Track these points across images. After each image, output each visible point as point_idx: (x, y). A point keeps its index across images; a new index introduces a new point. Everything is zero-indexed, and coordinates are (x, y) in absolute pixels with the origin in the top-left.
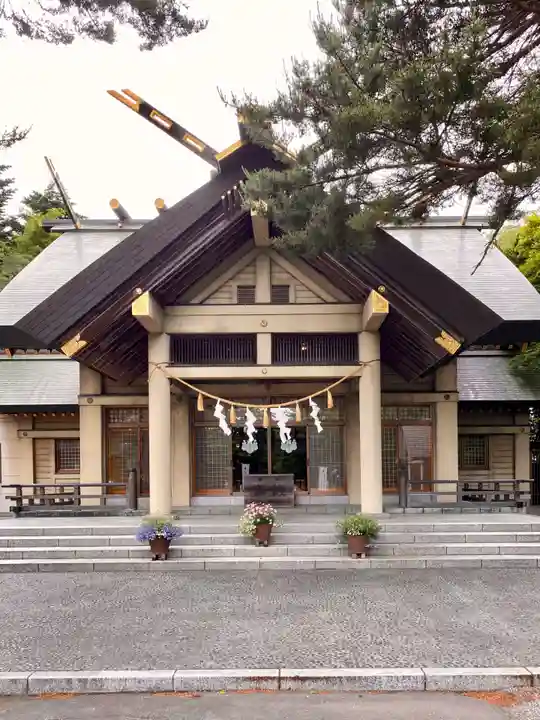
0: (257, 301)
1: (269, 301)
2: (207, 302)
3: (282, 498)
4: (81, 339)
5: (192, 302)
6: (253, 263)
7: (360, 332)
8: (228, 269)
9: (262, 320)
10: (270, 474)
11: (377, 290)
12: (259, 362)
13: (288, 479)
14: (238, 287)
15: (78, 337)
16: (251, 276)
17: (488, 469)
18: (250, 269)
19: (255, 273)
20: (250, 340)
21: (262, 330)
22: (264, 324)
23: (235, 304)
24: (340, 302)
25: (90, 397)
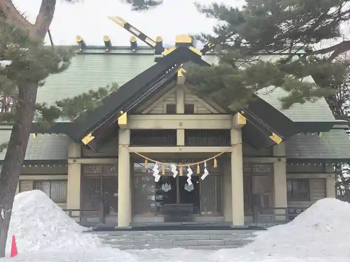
0: (178, 112)
1: (184, 113)
2: (151, 113)
4: (92, 136)
5: (142, 113)
6: (175, 93)
7: (231, 129)
9: (180, 123)
10: (178, 204)
11: (241, 113)
12: (178, 144)
13: (190, 207)
14: (167, 105)
15: (90, 135)
16: (174, 99)
18: (173, 96)
19: (176, 98)
20: (173, 133)
21: (180, 127)
22: (181, 124)
23: (166, 114)
24: (221, 113)
25: (75, 159)
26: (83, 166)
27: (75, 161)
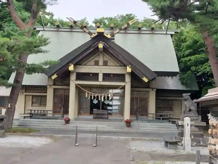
0: (99, 65)
1: (102, 65)
2: (86, 64)
3: (104, 117)
4: (56, 75)
5: (83, 64)
6: (99, 55)
7: (126, 74)
8: (92, 56)
10: (101, 110)
11: (128, 66)
12: (99, 81)
13: (106, 112)
14: (95, 61)
15: (55, 75)
16: (98, 58)
17: (173, 111)
18: (98, 56)
19: (99, 57)
20: (97, 75)
21: (100, 72)
22: (101, 71)
23: (94, 65)
24: (121, 66)
25: (50, 86)
26: (55, 89)
27: (50, 87)
